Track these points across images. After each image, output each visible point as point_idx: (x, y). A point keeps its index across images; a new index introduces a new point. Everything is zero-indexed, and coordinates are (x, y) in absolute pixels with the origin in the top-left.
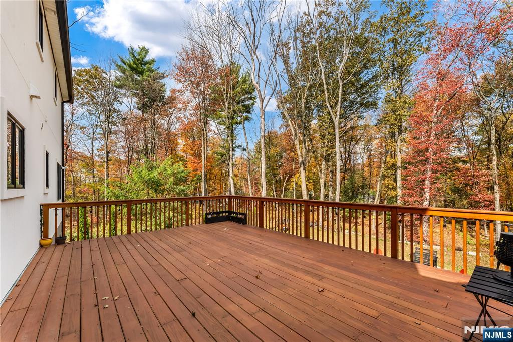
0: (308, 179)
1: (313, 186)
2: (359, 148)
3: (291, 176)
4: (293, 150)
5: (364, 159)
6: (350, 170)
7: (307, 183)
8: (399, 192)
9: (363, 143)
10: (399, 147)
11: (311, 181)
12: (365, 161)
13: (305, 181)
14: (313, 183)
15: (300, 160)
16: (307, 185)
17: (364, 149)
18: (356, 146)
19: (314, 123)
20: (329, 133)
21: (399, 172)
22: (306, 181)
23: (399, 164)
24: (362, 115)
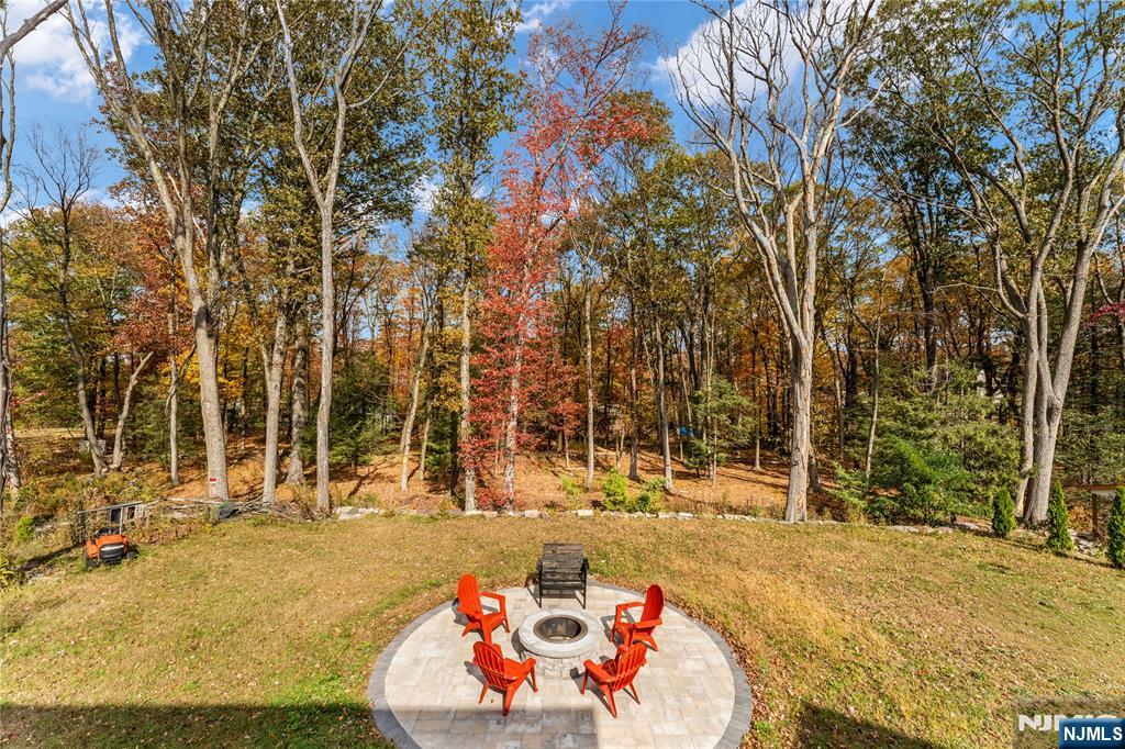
0: (225, 368)
1: (242, 389)
2: (366, 303)
3: (160, 358)
4: (173, 276)
5: (376, 329)
6: (345, 349)
7: (221, 380)
8: (466, 402)
9: (375, 294)
10: (466, 304)
11: (237, 374)
12: (378, 334)
13: (213, 374)
14: (242, 379)
15: (197, 304)
16: (220, 386)
17: (377, 307)
18: (361, 298)
19: (250, 209)
20: (300, 240)
21: (465, 359)
22: (217, 375)
23: (466, 343)
24: (377, 228)
